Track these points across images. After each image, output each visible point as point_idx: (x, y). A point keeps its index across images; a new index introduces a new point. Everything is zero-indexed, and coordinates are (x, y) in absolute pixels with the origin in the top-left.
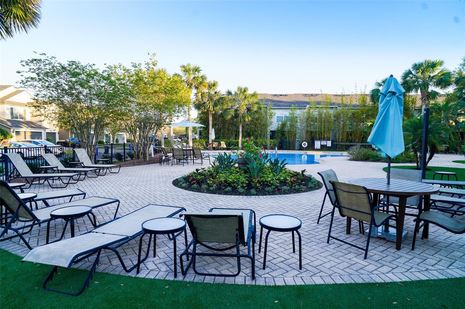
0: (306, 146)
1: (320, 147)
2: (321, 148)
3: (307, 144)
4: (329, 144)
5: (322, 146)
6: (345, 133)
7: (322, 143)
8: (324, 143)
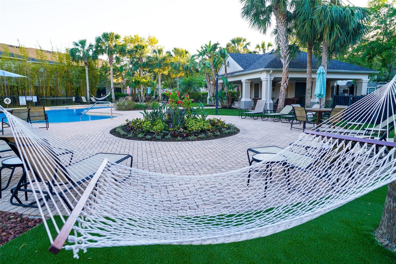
0: (10, 102)
1: (25, 103)
2: (27, 104)
3: (10, 100)
4: (35, 99)
5: (27, 102)
6: (49, 89)
7: (27, 99)
8: (29, 98)
